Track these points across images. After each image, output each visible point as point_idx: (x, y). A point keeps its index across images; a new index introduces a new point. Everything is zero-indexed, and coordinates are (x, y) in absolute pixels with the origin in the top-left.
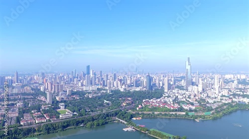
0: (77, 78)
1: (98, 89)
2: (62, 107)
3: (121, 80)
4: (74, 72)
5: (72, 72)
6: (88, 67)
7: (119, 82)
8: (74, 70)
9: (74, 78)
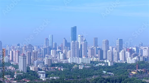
0: (55, 49)
1: (91, 62)
2: (42, 75)
3: (131, 51)
4: (50, 39)
5: (47, 39)
6: (74, 30)
7: (128, 53)
8: (50, 35)
9: (50, 49)
